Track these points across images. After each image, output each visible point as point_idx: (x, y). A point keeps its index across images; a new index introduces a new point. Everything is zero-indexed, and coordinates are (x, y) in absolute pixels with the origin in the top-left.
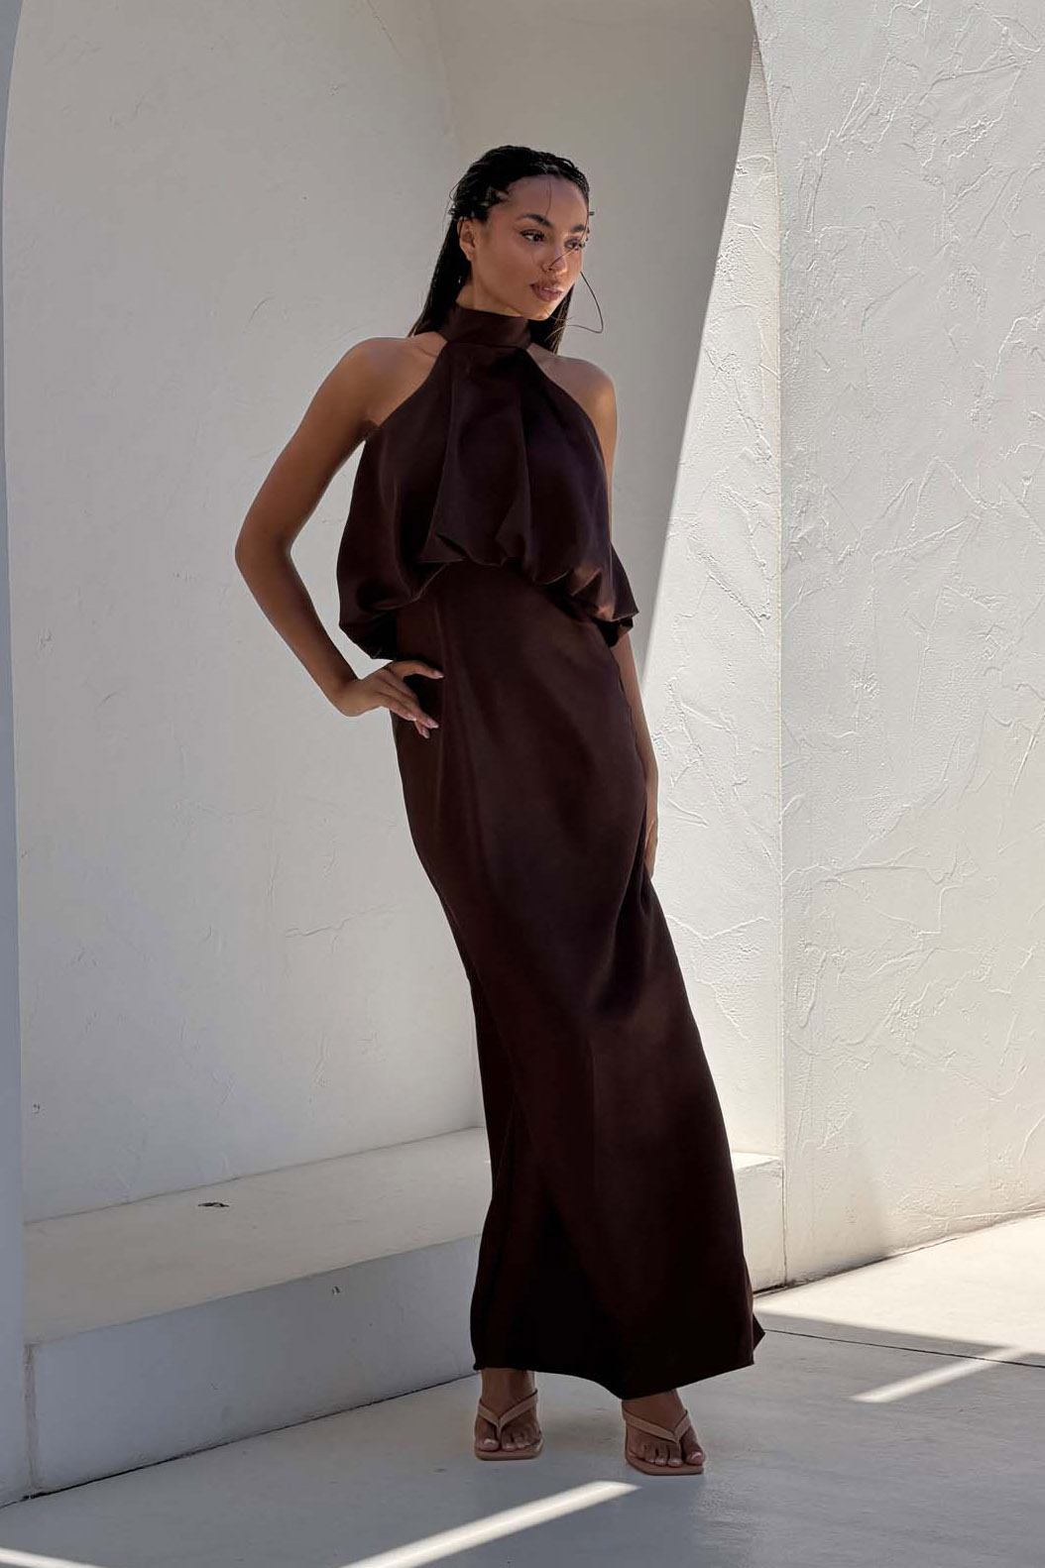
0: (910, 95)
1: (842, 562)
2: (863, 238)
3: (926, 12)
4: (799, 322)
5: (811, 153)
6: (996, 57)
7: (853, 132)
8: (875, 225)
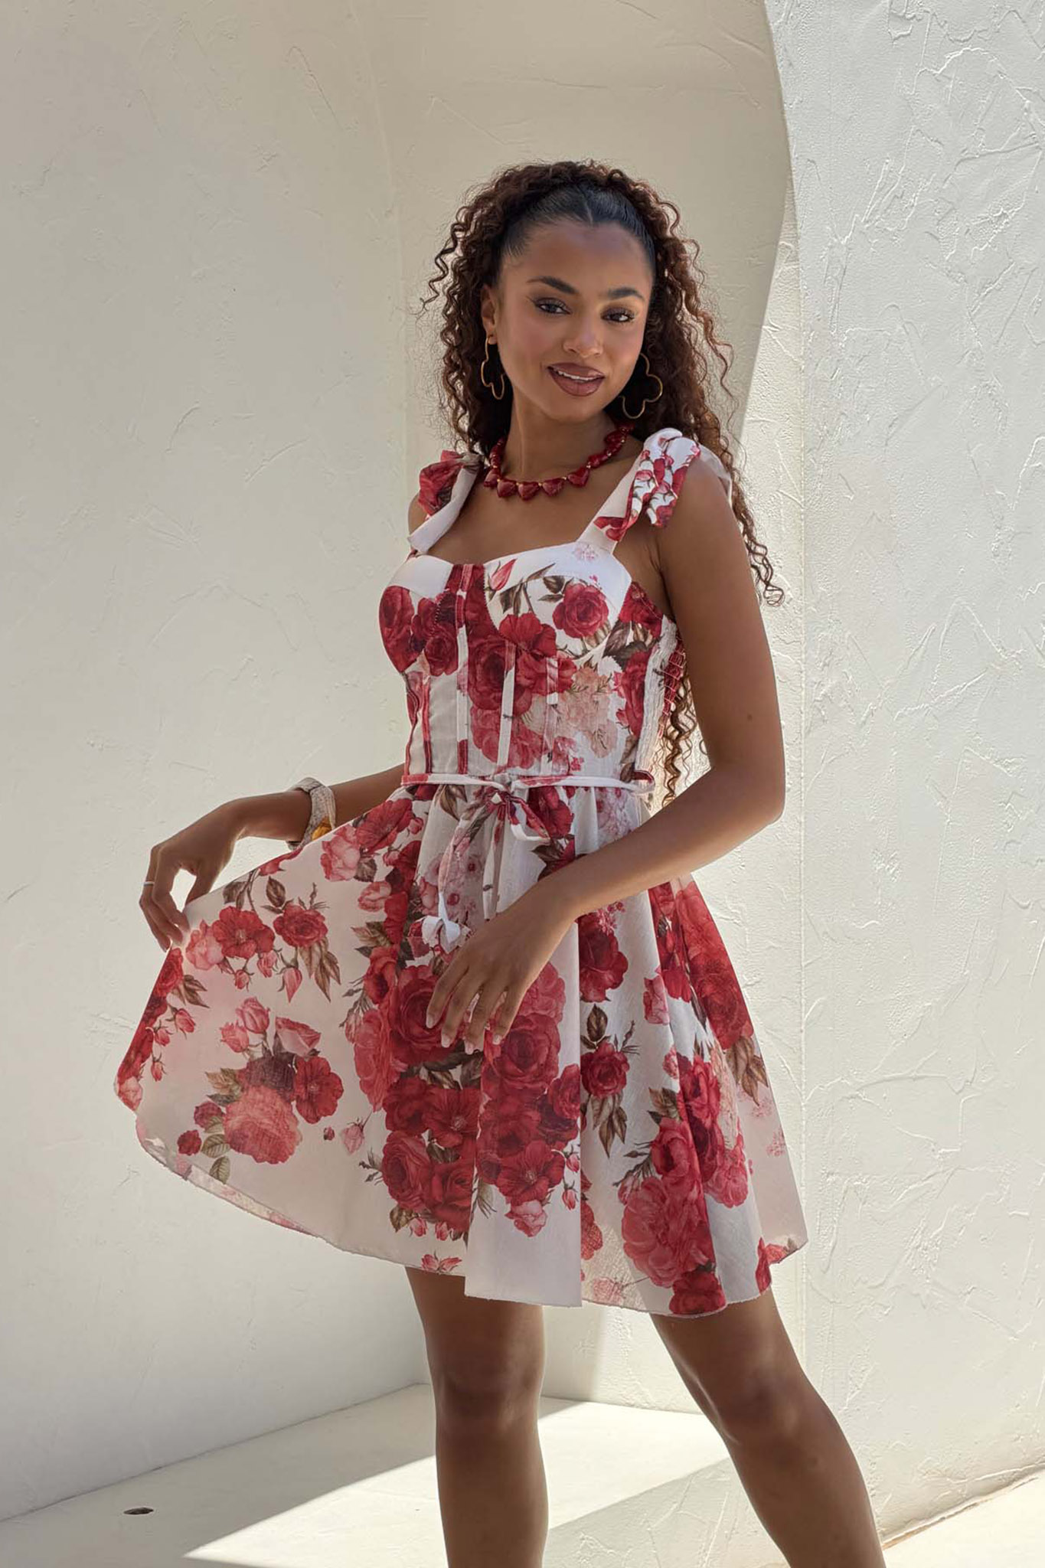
0: (934, 175)
1: (864, 722)
2: (887, 342)
3: (950, 79)
4: (823, 441)
5: (836, 240)
6: (1018, 136)
7: (877, 217)
8: (901, 328)
